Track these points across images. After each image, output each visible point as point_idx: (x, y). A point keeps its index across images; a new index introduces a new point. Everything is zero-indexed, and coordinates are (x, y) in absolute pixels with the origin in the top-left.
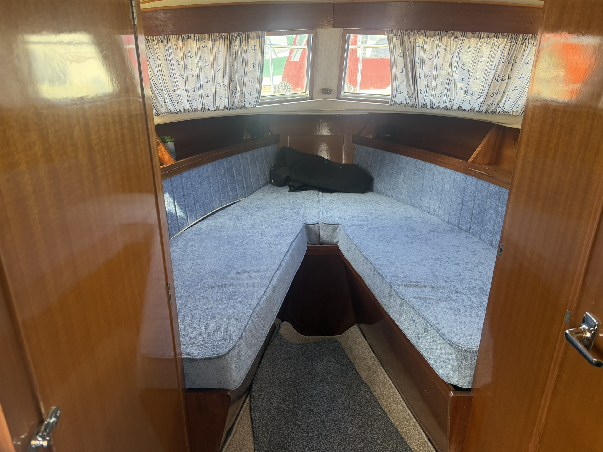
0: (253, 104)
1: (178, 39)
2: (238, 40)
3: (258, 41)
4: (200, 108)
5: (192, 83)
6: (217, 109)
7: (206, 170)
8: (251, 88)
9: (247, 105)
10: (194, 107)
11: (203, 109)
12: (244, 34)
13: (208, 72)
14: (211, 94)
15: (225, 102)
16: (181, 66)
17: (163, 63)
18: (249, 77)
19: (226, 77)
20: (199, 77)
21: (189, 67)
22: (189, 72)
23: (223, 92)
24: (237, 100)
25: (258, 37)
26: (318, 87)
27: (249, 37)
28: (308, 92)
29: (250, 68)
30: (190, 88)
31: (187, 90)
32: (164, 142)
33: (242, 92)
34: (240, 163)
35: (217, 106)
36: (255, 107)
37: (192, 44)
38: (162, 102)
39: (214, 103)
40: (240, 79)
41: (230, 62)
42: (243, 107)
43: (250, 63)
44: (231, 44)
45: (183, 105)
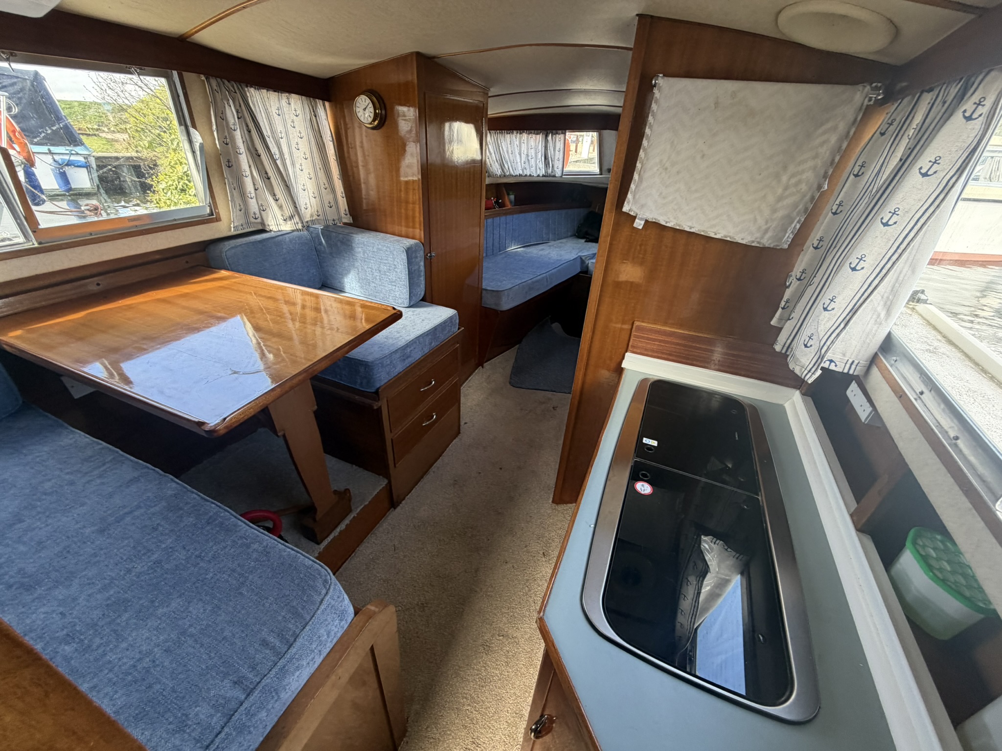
0: (560, 175)
1: (517, 133)
2: (550, 135)
3: (562, 136)
4: (528, 174)
5: (523, 159)
6: (538, 176)
7: (531, 216)
8: (558, 165)
9: (557, 175)
10: (525, 173)
11: (530, 175)
12: (554, 132)
13: (533, 152)
14: (534, 165)
15: (542, 172)
16: (518, 148)
17: (509, 145)
18: (556, 158)
19: (543, 156)
20: (528, 155)
21: (523, 149)
22: (522, 152)
23: (541, 165)
24: (550, 171)
25: (562, 133)
26: (605, 168)
27: (557, 133)
28: (598, 171)
29: (557, 152)
30: (523, 162)
31: (521, 162)
32: (508, 194)
33: (553, 167)
34: (556, 217)
35: (538, 173)
36: (561, 177)
37: (525, 136)
38: (507, 168)
39: (536, 172)
40: (551, 158)
41: (546, 147)
42: (554, 176)
43: (557, 149)
44: (547, 136)
45: (519, 171)
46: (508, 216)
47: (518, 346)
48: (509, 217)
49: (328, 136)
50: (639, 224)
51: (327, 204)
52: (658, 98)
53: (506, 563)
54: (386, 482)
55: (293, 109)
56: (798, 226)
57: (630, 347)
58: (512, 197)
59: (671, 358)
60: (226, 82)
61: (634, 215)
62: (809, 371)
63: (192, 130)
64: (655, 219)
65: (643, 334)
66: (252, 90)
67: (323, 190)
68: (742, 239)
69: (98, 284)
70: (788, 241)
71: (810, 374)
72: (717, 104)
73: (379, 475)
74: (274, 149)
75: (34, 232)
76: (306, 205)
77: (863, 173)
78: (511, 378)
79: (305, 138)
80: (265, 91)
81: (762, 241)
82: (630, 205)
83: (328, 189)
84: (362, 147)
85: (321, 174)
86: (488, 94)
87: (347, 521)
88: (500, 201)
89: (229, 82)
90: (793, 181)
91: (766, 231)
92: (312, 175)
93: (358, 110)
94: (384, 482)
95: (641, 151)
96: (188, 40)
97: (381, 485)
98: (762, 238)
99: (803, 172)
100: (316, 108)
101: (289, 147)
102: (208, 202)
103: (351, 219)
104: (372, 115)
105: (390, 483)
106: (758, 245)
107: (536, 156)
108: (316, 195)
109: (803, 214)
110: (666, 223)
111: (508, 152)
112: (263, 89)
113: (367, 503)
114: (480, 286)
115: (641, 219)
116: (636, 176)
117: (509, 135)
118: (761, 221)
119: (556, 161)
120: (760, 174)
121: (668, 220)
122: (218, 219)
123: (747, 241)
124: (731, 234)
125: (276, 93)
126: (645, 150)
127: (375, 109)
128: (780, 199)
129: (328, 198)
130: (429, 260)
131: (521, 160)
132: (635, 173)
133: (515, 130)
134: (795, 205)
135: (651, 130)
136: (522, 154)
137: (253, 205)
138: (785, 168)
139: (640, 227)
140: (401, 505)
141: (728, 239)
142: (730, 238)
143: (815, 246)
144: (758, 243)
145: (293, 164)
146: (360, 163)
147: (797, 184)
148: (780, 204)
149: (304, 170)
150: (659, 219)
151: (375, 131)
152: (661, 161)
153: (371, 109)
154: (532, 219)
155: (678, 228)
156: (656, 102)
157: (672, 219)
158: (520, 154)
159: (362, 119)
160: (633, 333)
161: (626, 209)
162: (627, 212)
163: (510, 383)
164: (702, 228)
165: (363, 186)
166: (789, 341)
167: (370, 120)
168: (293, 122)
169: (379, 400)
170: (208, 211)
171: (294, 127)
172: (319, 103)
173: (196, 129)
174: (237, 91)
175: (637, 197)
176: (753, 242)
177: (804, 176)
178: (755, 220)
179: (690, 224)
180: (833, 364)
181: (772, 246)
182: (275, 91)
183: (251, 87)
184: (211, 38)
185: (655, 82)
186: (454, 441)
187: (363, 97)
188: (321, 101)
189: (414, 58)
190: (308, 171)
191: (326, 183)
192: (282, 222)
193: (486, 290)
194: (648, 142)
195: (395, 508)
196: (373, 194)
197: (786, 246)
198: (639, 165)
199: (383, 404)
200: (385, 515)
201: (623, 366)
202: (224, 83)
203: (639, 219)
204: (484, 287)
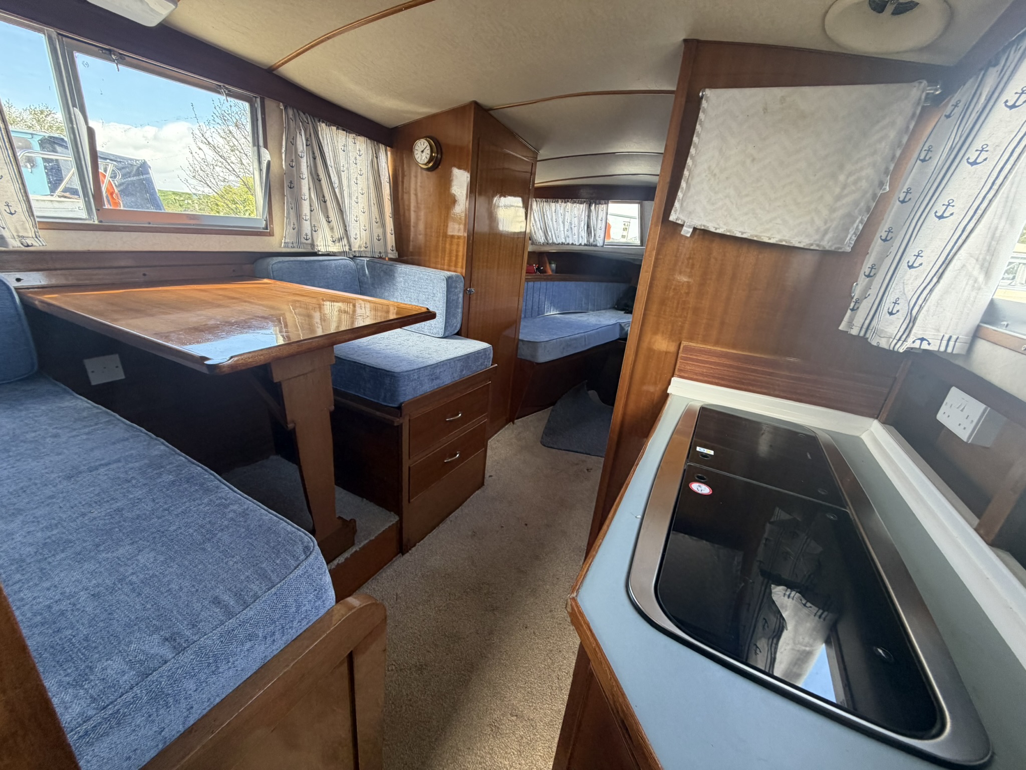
0: (601, 245)
1: (562, 201)
2: (594, 205)
3: (604, 206)
4: (571, 243)
5: (566, 227)
6: (580, 245)
7: (571, 285)
8: (600, 234)
9: (598, 245)
10: (568, 242)
11: (572, 244)
12: (597, 202)
13: (576, 221)
14: (576, 234)
15: (584, 241)
16: (562, 217)
17: (554, 213)
18: (599, 226)
19: (586, 225)
20: (571, 223)
21: (566, 218)
22: (566, 221)
23: (584, 234)
24: (592, 240)
25: (605, 203)
26: (646, 239)
27: (600, 203)
29: (599, 221)
30: (566, 230)
31: (564, 231)
32: (550, 263)
33: (595, 235)
34: (596, 288)
35: (580, 242)
36: (603, 246)
37: (569, 204)
38: (551, 236)
39: (579, 240)
40: (594, 227)
41: (589, 217)
42: (596, 246)
43: (600, 218)
44: (590, 206)
45: (562, 240)
46: (548, 282)
47: (551, 407)
48: (550, 284)
49: (386, 177)
50: (687, 231)
51: (375, 237)
52: (705, 107)
53: (526, 627)
54: (397, 518)
55: (358, 149)
56: (861, 227)
57: (676, 372)
58: (553, 266)
59: (723, 382)
60: (301, 114)
61: (682, 223)
62: (899, 340)
63: (263, 150)
64: (704, 226)
65: (691, 355)
66: (323, 125)
67: (374, 224)
68: (800, 242)
69: (144, 275)
70: (850, 243)
71: (900, 342)
72: (765, 110)
73: (390, 511)
74: (334, 179)
75: (98, 210)
76: (356, 235)
77: (930, 158)
78: (542, 438)
79: (364, 176)
80: (334, 128)
81: (821, 243)
82: (677, 214)
83: (379, 224)
84: (416, 195)
85: (375, 209)
86: (537, 158)
87: (347, 555)
88: (542, 268)
89: (304, 114)
90: (851, 179)
91: (826, 232)
92: (366, 209)
93: (416, 152)
94: (394, 519)
95: (689, 159)
96: (274, 72)
97: (391, 521)
98: (822, 239)
99: (862, 169)
100: (379, 152)
101: (349, 180)
102: (265, 217)
103: (397, 255)
104: (428, 156)
105: (401, 521)
106: (817, 248)
107: (579, 224)
108: (367, 227)
109: (866, 213)
110: (716, 229)
111: (552, 219)
112: (333, 126)
113: (373, 538)
114: (516, 337)
115: (689, 227)
116: (683, 184)
117: (554, 204)
118: (819, 222)
119: (598, 230)
120: (815, 175)
121: (717, 226)
122: (271, 234)
123: (804, 244)
124: (786, 238)
125: (345, 132)
126: (692, 158)
127: (432, 152)
128: (839, 198)
129: (378, 231)
130: (468, 295)
131: (564, 228)
132: (683, 181)
133: (560, 198)
134: (856, 203)
135: (699, 138)
136: (566, 223)
137: (306, 227)
138: (841, 167)
139: (689, 235)
140: (410, 552)
141: (784, 243)
142: (786, 242)
143: (883, 238)
144: (818, 245)
145: (350, 196)
146: (412, 208)
147: (855, 183)
148: (839, 204)
149: (359, 204)
150: (708, 225)
151: (429, 173)
152: (709, 168)
153: (428, 151)
154: (573, 288)
155: (728, 234)
156: (704, 112)
157: (721, 225)
158: (563, 223)
159: (419, 160)
160: (680, 355)
161: (672, 218)
162: (675, 221)
163: (541, 442)
164: (755, 233)
165: (412, 229)
166: (867, 322)
167: (426, 161)
168: (356, 159)
169: (401, 416)
170: (263, 224)
171: (356, 164)
172: (382, 147)
173: (267, 149)
174: (310, 123)
175: (685, 204)
176: (812, 245)
177: (863, 173)
178: (812, 222)
179: (741, 229)
180: (925, 342)
181: (833, 248)
182: (344, 130)
183: (323, 122)
184: (295, 71)
185: (702, 94)
186: (477, 492)
187: (423, 141)
188: (383, 146)
189: (473, 107)
190: (363, 205)
191: (378, 217)
192: (330, 243)
193: (522, 341)
194: (696, 150)
195: (403, 554)
196: (421, 238)
197: (849, 249)
198: (686, 173)
199: (405, 422)
200: (392, 559)
201: (668, 392)
202: (299, 114)
203: (686, 227)
204: (520, 338)
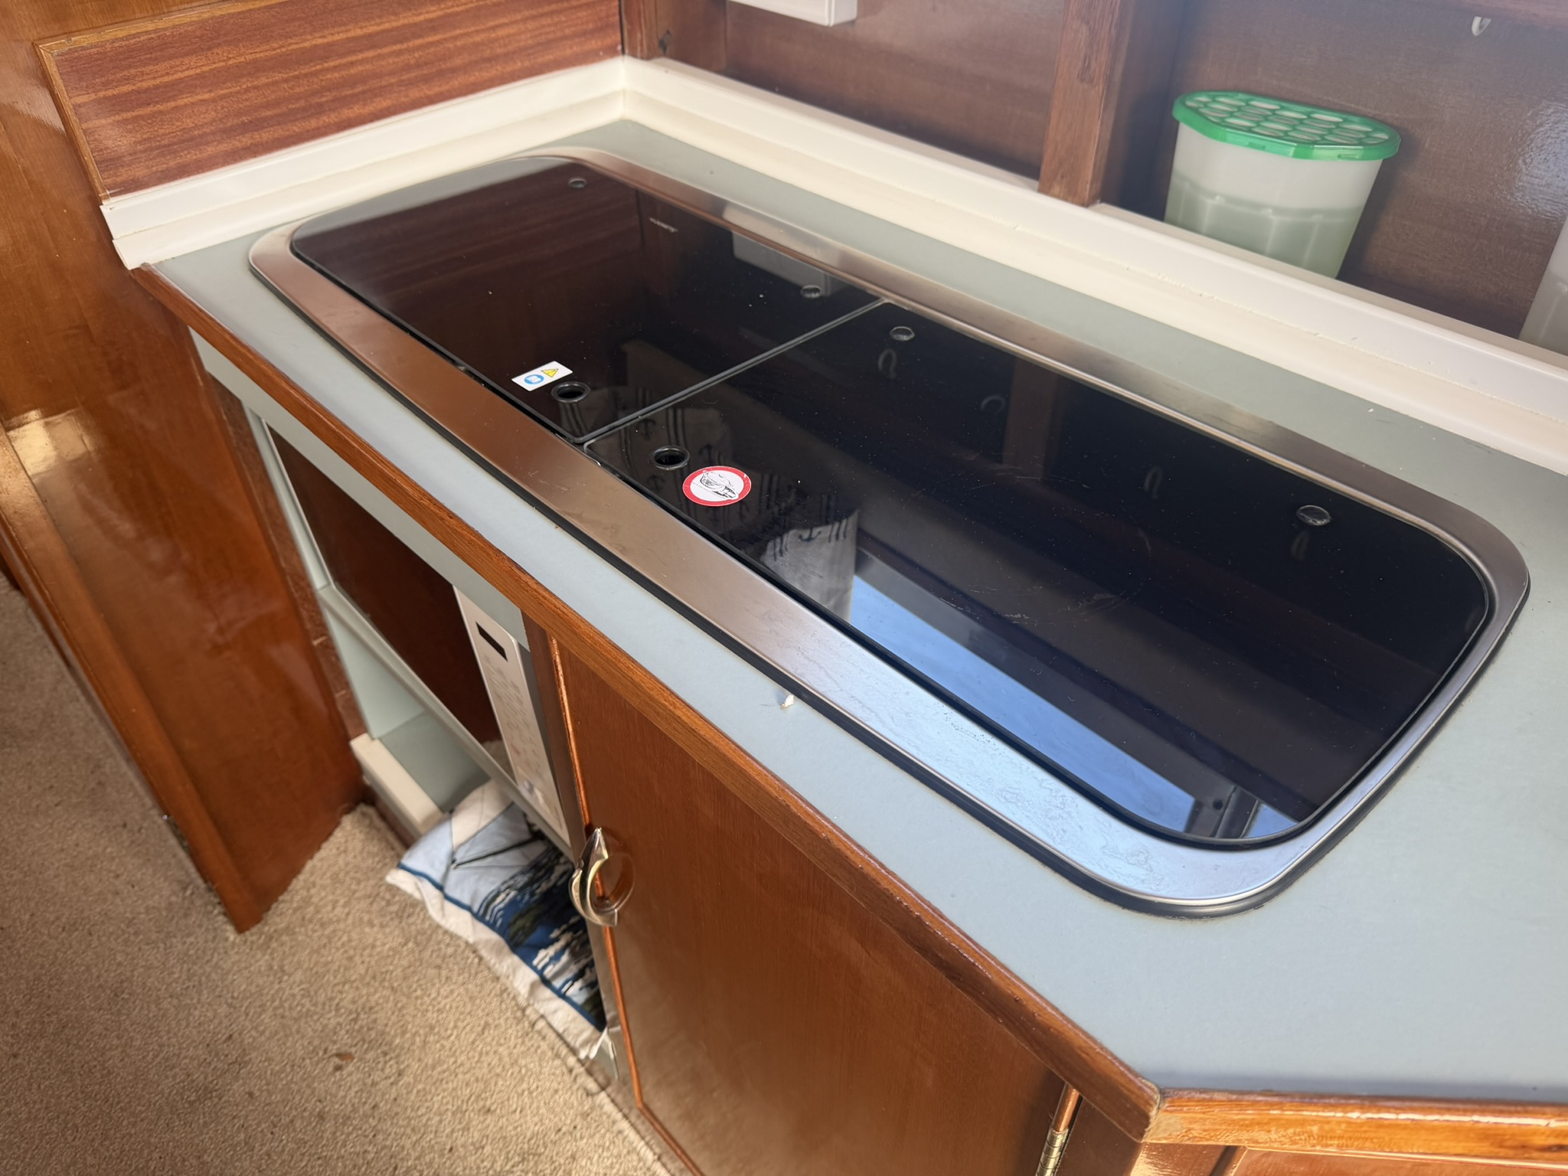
59: (265, 135)
